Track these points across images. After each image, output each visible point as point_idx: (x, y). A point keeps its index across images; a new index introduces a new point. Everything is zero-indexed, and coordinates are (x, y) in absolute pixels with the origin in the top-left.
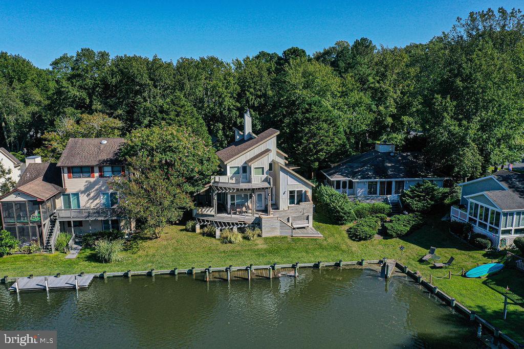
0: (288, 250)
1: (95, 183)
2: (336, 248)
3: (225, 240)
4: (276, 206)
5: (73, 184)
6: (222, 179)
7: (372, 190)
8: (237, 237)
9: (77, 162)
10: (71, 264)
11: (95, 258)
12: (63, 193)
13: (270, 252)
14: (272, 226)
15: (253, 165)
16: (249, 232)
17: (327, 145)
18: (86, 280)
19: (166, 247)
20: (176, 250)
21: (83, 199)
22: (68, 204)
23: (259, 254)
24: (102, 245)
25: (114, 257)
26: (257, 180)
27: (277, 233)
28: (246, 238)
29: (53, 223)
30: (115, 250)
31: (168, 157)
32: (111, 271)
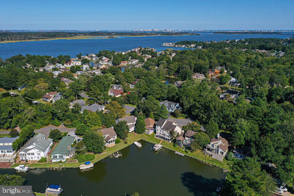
0: (214, 161)
1: (190, 139)
2: (222, 164)
3: (206, 156)
4: (218, 153)
5: (187, 138)
6: (209, 145)
7: (241, 156)
8: (208, 156)
9: (187, 136)
10: (183, 151)
11: (186, 152)
12: (185, 139)
13: (211, 161)
14: (214, 157)
15: (214, 145)
16: (210, 156)
17: (237, 143)
18: (183, 155)
19: (196, 154)
20: (198, 155)
21: (188, 141)
22: (185, 141)
23: (209, 160)
24: (188, 150)
25: (188, 153)
26: (215, 147)
27: (215, 158)
28: (209, 157)
29: (183, 144)
30: (189, 152)
31: (199, 140)
32: (187, 155)
